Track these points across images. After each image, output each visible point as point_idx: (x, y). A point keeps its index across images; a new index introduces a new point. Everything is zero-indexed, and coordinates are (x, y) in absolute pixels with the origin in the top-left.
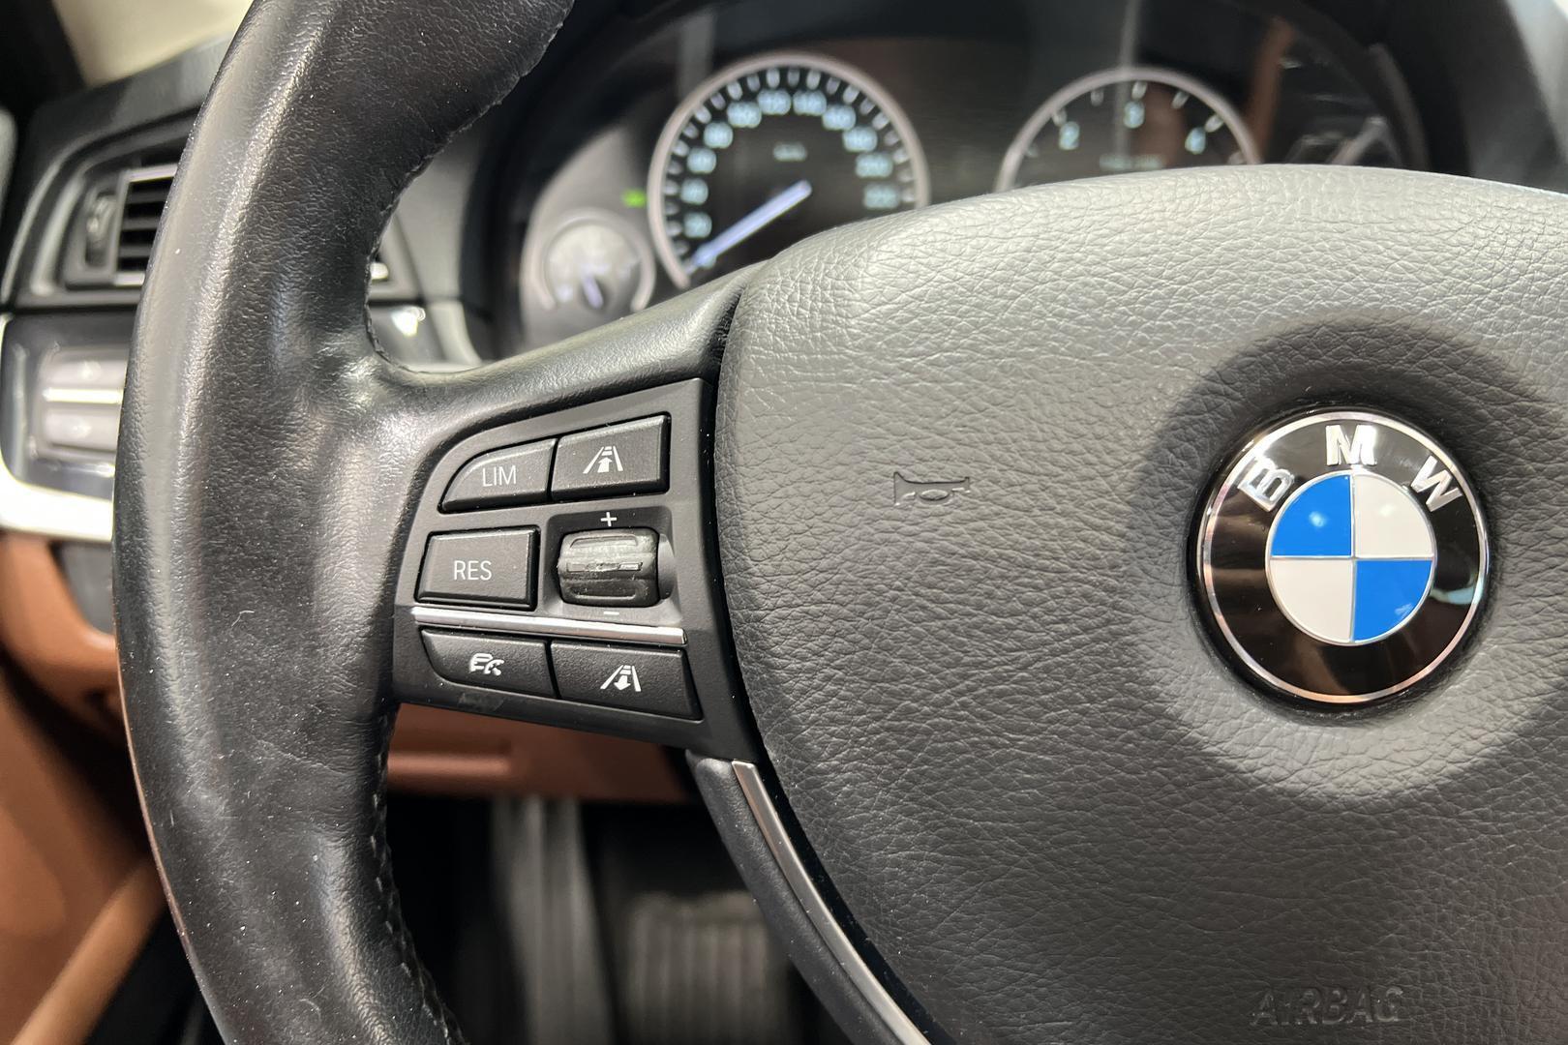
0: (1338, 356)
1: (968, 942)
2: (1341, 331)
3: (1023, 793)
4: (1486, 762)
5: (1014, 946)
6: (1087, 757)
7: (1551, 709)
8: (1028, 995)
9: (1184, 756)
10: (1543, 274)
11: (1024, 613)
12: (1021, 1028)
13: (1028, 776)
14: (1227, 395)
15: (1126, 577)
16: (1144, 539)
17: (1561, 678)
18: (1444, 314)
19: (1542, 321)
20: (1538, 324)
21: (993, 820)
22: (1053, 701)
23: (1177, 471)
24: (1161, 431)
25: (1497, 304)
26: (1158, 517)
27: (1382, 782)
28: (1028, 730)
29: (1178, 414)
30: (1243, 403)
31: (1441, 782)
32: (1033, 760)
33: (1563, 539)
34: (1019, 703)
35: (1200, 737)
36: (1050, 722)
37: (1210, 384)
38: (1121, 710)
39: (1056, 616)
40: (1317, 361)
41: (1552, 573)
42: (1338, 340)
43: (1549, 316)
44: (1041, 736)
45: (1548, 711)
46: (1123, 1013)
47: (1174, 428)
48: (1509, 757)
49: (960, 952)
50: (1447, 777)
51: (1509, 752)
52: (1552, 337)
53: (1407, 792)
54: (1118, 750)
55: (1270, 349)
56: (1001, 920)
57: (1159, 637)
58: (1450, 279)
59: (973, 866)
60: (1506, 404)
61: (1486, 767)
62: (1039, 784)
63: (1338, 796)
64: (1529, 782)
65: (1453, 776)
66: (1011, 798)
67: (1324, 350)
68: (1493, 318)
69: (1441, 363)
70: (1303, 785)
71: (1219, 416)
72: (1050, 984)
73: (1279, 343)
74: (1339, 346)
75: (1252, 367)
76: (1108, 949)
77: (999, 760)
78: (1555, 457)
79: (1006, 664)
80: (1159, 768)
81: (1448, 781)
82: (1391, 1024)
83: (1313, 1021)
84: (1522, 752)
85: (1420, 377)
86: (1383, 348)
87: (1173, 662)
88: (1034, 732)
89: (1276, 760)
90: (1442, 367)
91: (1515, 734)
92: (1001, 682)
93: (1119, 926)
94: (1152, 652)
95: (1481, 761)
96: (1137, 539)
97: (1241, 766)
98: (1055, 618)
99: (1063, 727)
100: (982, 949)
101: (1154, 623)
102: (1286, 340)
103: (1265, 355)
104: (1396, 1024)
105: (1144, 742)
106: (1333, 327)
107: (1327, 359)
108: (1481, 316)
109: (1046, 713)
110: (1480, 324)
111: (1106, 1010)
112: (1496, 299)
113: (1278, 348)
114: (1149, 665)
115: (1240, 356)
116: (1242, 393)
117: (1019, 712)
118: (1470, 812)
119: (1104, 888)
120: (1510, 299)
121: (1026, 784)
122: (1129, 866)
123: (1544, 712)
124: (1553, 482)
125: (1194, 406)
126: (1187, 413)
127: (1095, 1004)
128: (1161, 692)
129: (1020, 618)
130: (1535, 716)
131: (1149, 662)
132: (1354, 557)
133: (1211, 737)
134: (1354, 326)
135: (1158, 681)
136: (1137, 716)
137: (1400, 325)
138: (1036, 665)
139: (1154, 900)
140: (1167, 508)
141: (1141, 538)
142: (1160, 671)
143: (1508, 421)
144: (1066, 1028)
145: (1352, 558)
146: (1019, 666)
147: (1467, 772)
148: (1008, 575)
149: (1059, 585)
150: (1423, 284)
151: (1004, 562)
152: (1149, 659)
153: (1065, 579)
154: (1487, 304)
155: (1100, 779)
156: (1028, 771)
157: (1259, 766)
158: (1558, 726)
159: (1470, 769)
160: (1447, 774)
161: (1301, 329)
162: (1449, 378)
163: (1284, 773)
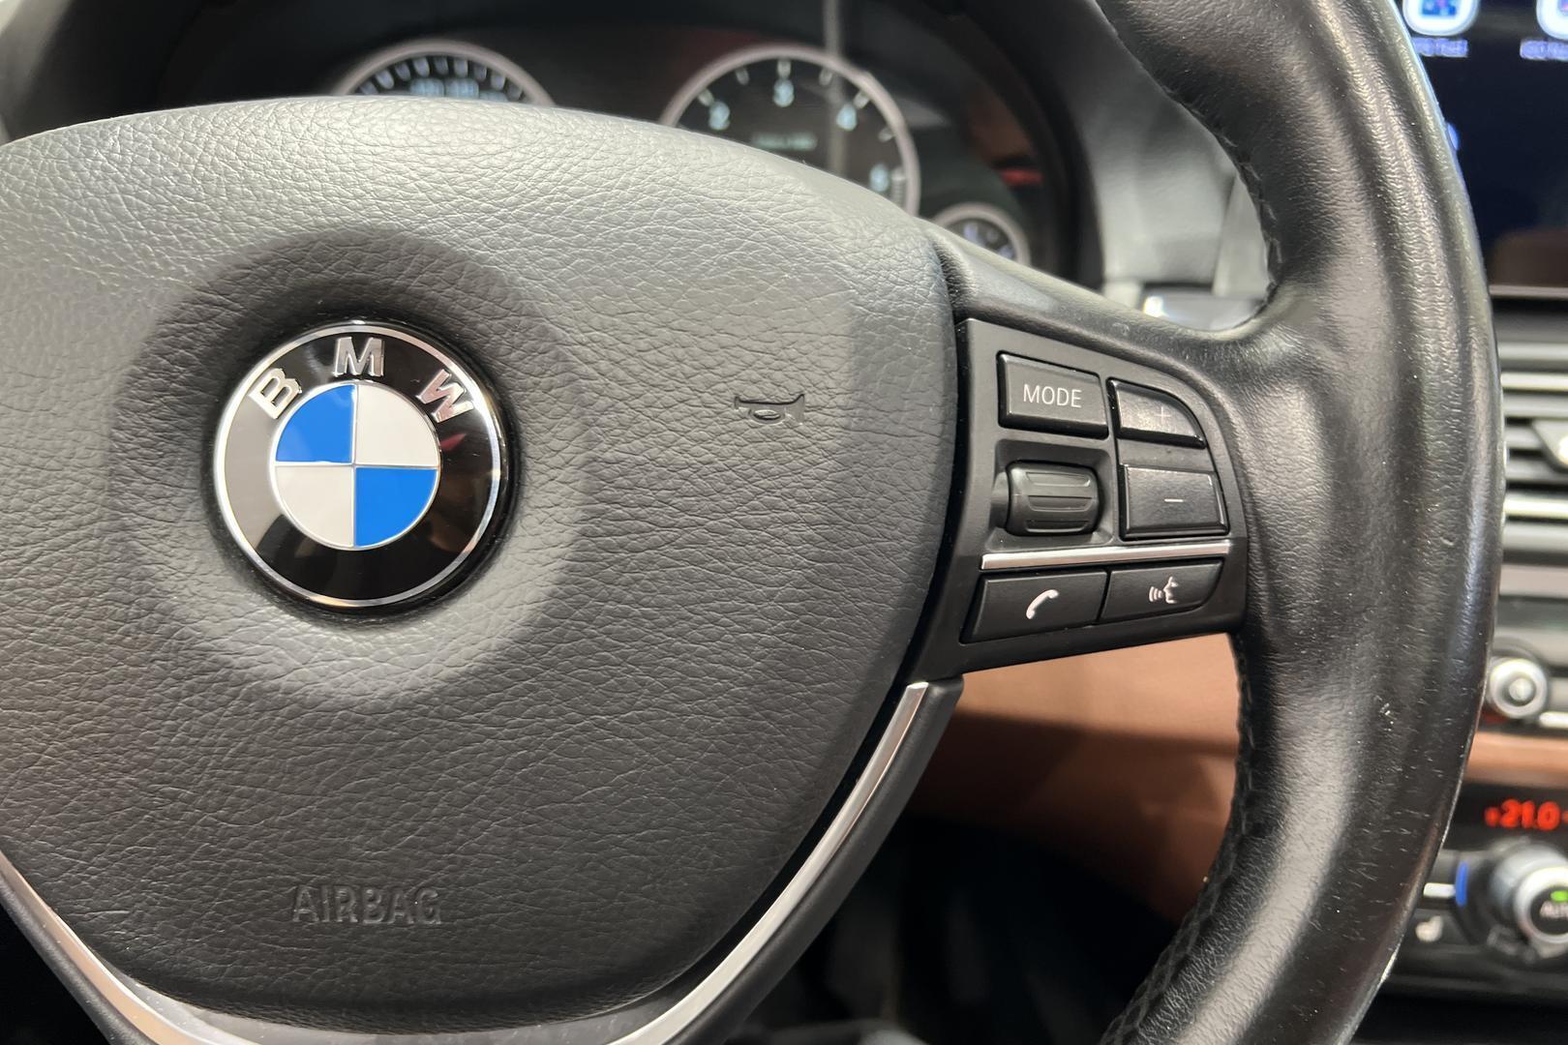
0: (339, 270)
1: (23, 828)
2: (338, 245)
3: (39, 684)
4: (482, 667)
5: (59, 833)
6: (91, 650)
7: (546, 616)
8: (84, 882)
9: (179, 650)
10: (566, 195)
11: (26, 509)
12: (86, 916)
13: (42, 666)
14: (226, 306)
15: (113, 476)
16: (136, 440)
17: (555, 586)
18: (440, 231)
19: (546, 239)
20: (539, 242)
21: (20, 709)
22: (56, 594)
23: (175, 377)
24: (148, 338)
25: (501, 222)
26: (153, 420)
27: (378, 683)
28: (37, 622)
29: (166, 322)
30: (244, 313)
31: (437, 686)
32: (46, 651)
33: (558, 451)
34: (27, 595)
35: (194, 632)
36: (56, 615)
37: (199, 293)
38: (117, 604)
39: (53, 512)
40: (319, 275)
41: (552, 484)
42: (337, 255)
43: (555, 235)
44: (50, 628)
45: (543, 618)
46: (171, 903)
47: (163, 335)
48: (506, 663)
49: (18, 838)
50: (443, 680)
51: (505, 658)
52: (550, 255)
53: (403, 694)
54: (118, 642)
55: (265, 262)
56: (44, 806)
57: (154, 535)
58: (460, 198)
59: (10, 753)
60: (500, 319)
61: (483, 672)
62: (54, 675)
63: (333, 695)
64: (532, 689)
65: (450, 680)
66: (31, 687)
67: (325, 264)
68: (492, 235)
69: (438, 278)
70: (299, 684)
71: (218, 325)
72: (100, 872)
73: (274, 255)
74: (338, 260)
75: (248, 278)
76: (142, 839)
77: (17, 651)
78: (546, 370)
79: (14, 558)
80: (159, 662)
81: (444, 684)
82: (433, 927)
83: (354, 920)
84: (518, 658)
85: (423, 292)
86: (382, 262)
87: (170, 560)
88: (43, 624)
89: (274, 658)
90: (439, 281)
91: (511, 640)
92: (9, 575)
93: (147, 816)
94: (144, 549)
95: (477, 666)
96: (126, 440)
97: (236, 662)
98: (51, 514)
99: (68, 620)
100: (36, 835)
101: (150, 521)
102: (282, 253)
103: (260, 268)
104: (439, 927)
105: (141, 636)
106: (330, 241)
107: (328, 273)
108: (480, 233)
109: (52, 606)
110: (476, 240)
111: (154, 900)
112: (502, 218)
113: (274, 261)
114: (139, 561)
115: (233, 268)
116: (241, 303)
117: (29, 605)
118: (472, 716)
119: (127, 778)
120: (518, 218)
121: (41, 674)
122: (145, 757)
123: (539, 618)
124: (547, 396)
125: (185, 314)
126: (177, 322)
127: (143, 894)
128: (153, 587)
129: (23, 513)
130: (529, 624)
131: (139, 558)
132: (354, 465)
133: (205, 633)
134: (351, 240)
135: (149, 577)
136: (132, 610)
137: (395, 239)
138: (39, 560)
139: (174, 792)
140: (166, 411)
141: (132, 439)
142: (154, 567)
143: (505, 336)
144: (125, 917)
145: (352, 466)
146: (25, 560)
147: (463, 676)
148: (11, 472)
149: (54, 482)
150: (431, 202)
151: (7, 460)
152: (140, 555)
153: (59, 476)
154: (490, 223)
155: (107, 671)
156: (42, 662)
157: (256, 663)
158: (555, 634)
159: (466, 674)
160: (443, 678)
161: (297, 243)
162: (448, 293)
163: (280, 670)
